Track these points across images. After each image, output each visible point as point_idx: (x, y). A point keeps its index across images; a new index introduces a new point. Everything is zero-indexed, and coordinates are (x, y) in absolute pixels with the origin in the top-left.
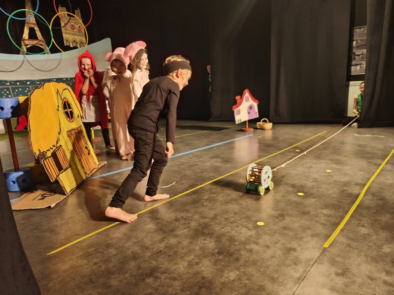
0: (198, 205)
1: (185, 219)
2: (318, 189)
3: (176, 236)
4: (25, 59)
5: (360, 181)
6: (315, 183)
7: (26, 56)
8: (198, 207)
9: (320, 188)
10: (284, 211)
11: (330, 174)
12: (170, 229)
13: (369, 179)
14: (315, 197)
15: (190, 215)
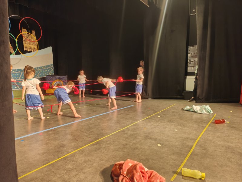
0: (98, 152)
1: (91, 161)
2: (169, 142)
3: (84, 173)
5: (193, 137)
6: (168, 138)
8: (98, 153)
9: (171, 141)
10: (149, 156)
11: (176, 132)
12: (81, 168)
13: (199, 136)
14: (167, 147)
15: (93, 158)
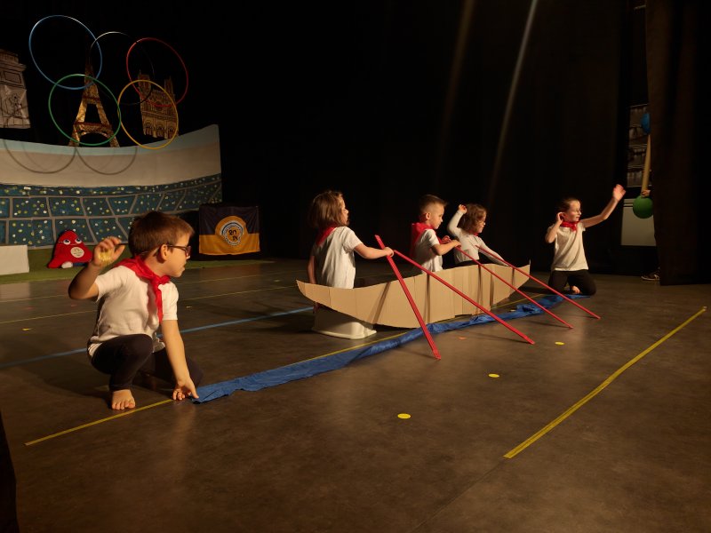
1: (276, 403)
2: (529, 370)
3: (250, 427)
4: (77, 154)
5: (611, 362)
6: (527, 361)
7: (79, 149)
9: (534, 368)
10: (454, 399)
12: (243, 416)
14: (519, 382)
